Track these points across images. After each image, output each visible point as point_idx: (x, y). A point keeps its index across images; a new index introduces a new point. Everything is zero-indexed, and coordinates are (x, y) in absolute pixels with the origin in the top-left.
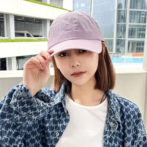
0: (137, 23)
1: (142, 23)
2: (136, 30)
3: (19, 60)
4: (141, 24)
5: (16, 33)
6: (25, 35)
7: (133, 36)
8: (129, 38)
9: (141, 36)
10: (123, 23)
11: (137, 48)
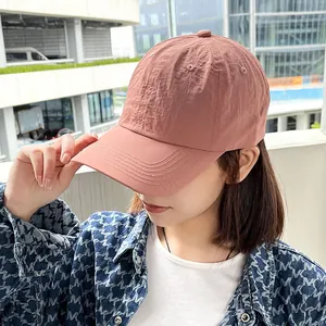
0: (273, 11)
1: (285, 10)
2: (273, 27)
3: (19, 113)
4: (282, 14)
5: (7, 54)
6: (29, 56)
7: (265, 42)
8: (257, 45)
9: (283, 41)
10: (242, 14)
11: (276, 68)
